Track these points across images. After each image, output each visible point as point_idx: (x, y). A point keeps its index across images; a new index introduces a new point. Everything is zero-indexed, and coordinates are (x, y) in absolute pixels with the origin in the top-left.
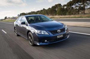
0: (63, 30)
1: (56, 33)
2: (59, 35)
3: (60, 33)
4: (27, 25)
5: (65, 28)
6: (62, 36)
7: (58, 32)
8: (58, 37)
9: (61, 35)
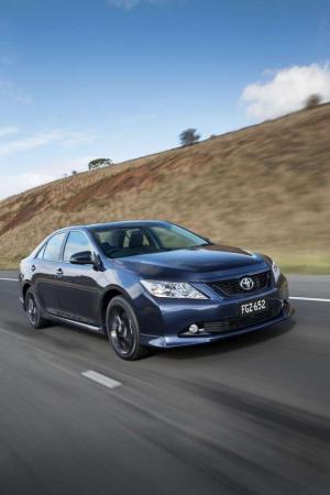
0: (264, 279)
1: (235, 292)
2: (248, 302)
3: (251, 291)
4: (99, 267)
5: (270, 272)
6: (260, 306)
7: (244, 285)
8: (246, 309)
9: (256, 300)
